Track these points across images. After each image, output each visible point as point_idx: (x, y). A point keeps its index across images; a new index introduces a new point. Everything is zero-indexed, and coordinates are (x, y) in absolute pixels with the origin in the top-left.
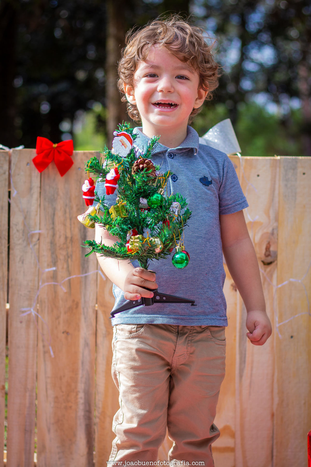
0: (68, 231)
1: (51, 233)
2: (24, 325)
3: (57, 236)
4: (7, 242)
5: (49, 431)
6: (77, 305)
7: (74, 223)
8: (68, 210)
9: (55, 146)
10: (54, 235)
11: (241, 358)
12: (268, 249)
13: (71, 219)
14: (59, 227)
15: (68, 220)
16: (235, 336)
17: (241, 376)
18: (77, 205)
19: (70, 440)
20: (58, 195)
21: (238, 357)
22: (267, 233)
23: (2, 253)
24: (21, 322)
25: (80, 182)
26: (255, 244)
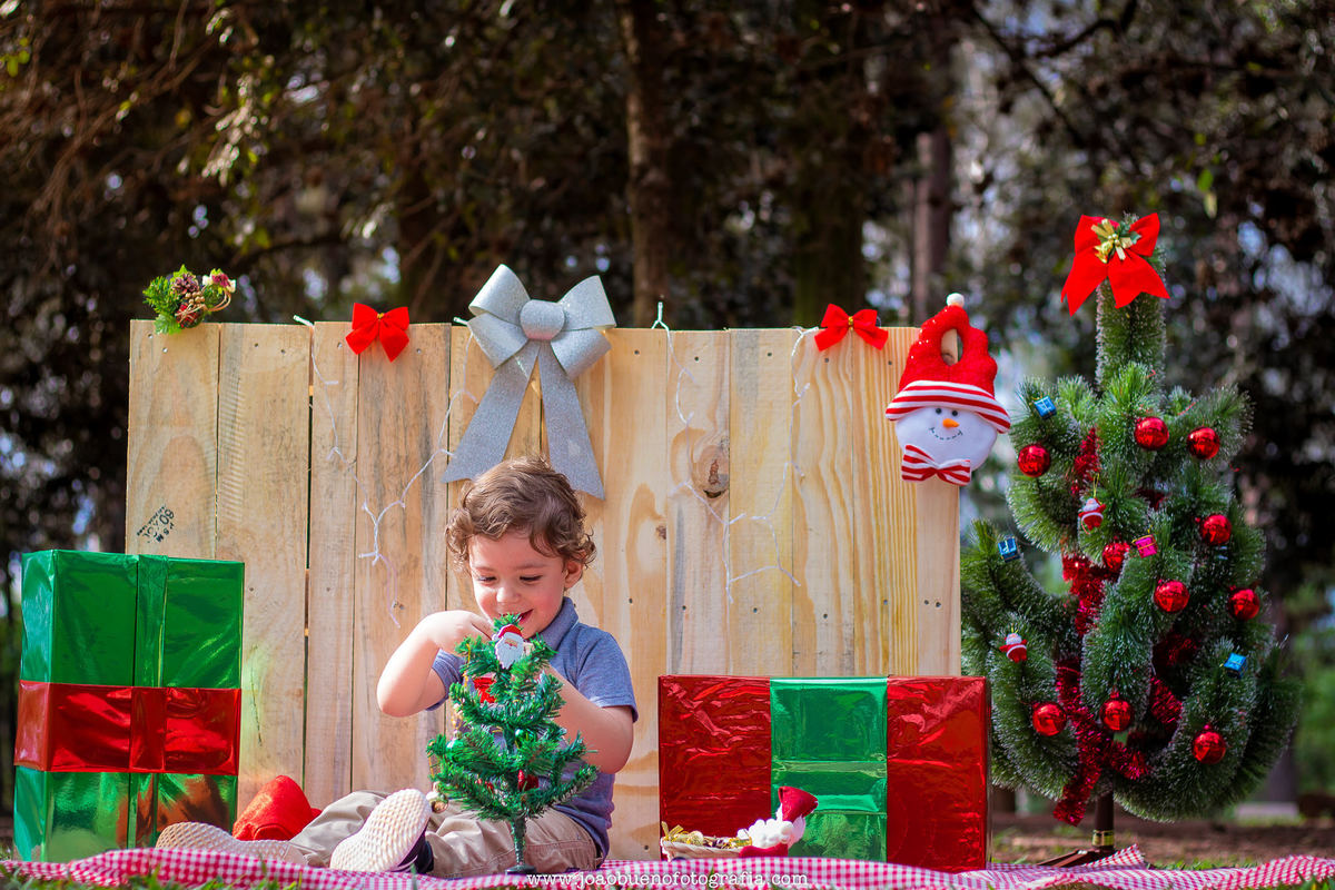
0: (401, 447)
1: (374, 450)
2: (333, 594)
3: (386, 455)
4: (307, 466)
5: (372, 762)
6: (417, 561)
7: (411, 435)
8: (401, 415)
9: (380, 316)
10: (380, 453)
11: (674, 644)
12: (713, 472)
13: (405, 429)
14: (387, 441)
15: (402, 430)
16: (665, 610)
18: (415, 407)
19: (406, 777)
20: (386, 391)
21: (669, 641)
22: (712, 447)
23: (298, 482)
24: (328, 589)
25: (419, 370)
26: (694, 465)
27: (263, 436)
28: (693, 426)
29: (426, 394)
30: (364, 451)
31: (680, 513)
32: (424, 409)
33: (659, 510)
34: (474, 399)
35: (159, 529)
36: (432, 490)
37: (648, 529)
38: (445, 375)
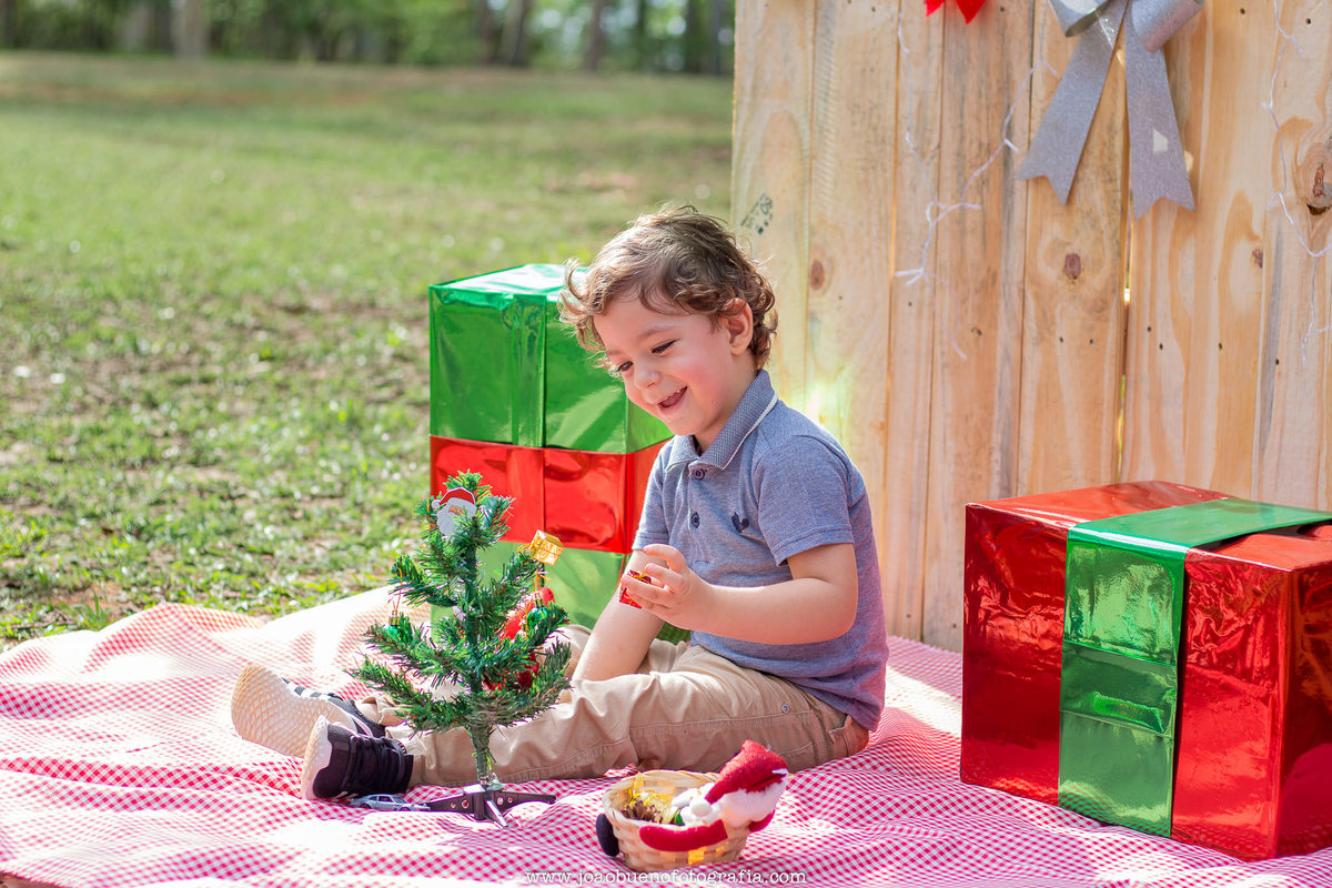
0: (984, 131)
1: (958, 134)
2: (914, 309)
3: (968, 140)
6: (995, 278)
7: (993, 117)
8: (983, 91)
10: (962, 139)
11: (1263, 409)
12: (1319, 179)
13: (988, 109)
14: (970, 124)
15: (984, 111)
16: (1256, 363)
17: (1262, 449)
18: (998, 81)
20: (969, 60)
21: (1259, 404)
22: (1319, 144)
23: (884, 171)
24: (910, 304)
25: (1002, 34)
26: (1298, 169)
27: (853, 113)
28: (1300, 116)
29: (1009, 65)
30: (948, 133)
31: (1279, 233)
32: (1006, 85)
33: (1257, 229)
34: (1055, 72)
35: (759, 220)
36: (1012, 188)
37: (1243, 250)
38: (1027, 40)
